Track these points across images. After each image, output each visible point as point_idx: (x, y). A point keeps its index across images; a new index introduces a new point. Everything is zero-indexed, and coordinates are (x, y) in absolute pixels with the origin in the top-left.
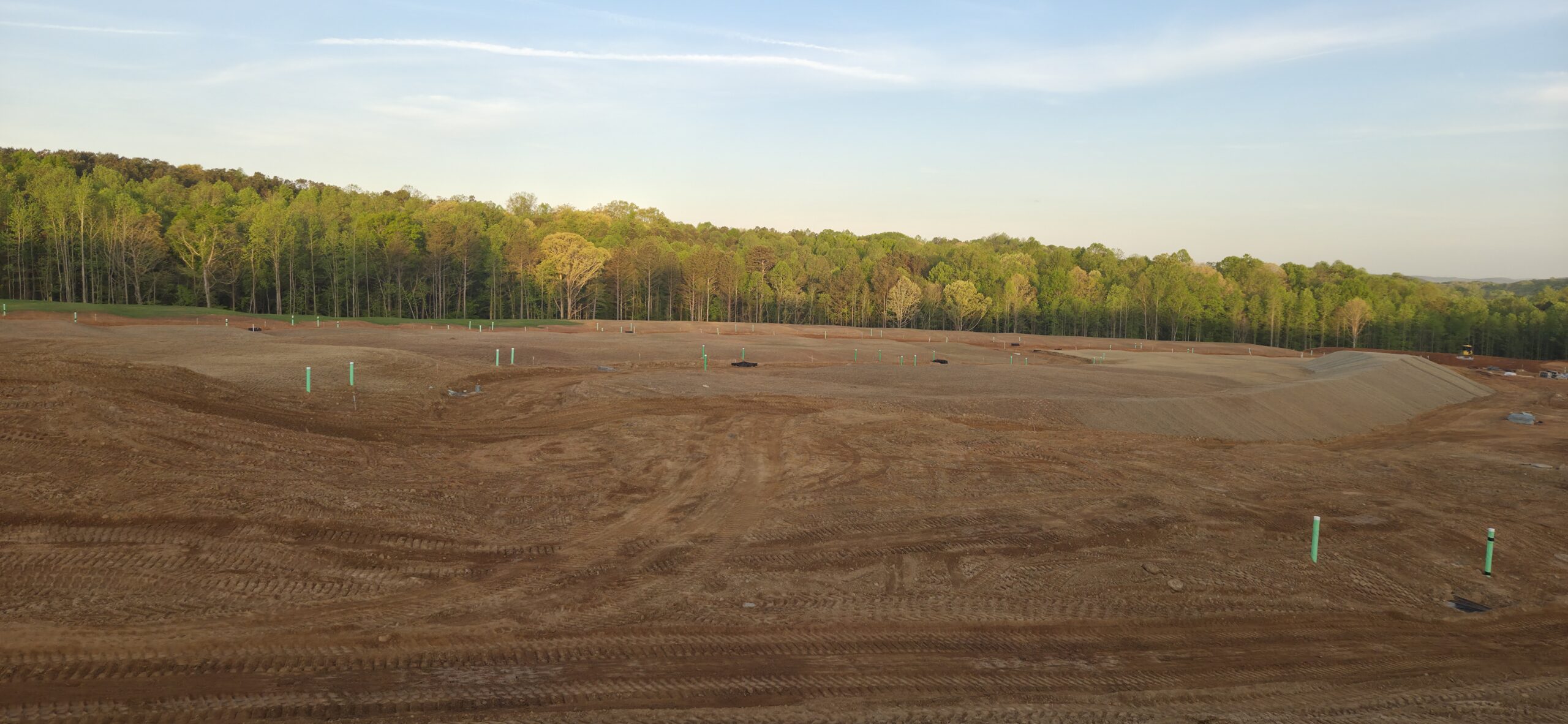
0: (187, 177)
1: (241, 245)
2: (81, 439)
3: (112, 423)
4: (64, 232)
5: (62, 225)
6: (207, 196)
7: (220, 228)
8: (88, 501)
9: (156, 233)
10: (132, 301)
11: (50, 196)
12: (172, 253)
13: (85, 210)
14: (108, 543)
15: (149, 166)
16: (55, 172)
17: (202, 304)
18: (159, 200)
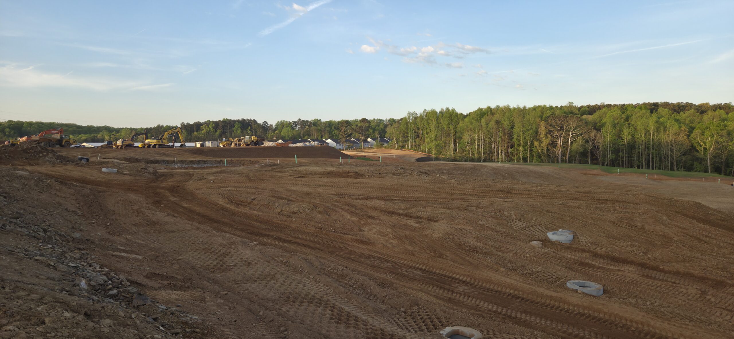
0: (702, 109)
1: (729, 141)
2: (651, 231)
3: (665, 225)
4: (644, 138)
5: (643, 135)
6: (711, 117)
7: (717, 133)
8: (654, 259)
9: (685, 137)
10: (672, 169)
11: (639, 123)
12: (692, 146)
13: (653, 128)
14: (662, 280)
15: (683, 106)
16: (641, 112)
17: (706, 171)
18: (687, 121)
